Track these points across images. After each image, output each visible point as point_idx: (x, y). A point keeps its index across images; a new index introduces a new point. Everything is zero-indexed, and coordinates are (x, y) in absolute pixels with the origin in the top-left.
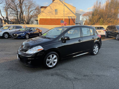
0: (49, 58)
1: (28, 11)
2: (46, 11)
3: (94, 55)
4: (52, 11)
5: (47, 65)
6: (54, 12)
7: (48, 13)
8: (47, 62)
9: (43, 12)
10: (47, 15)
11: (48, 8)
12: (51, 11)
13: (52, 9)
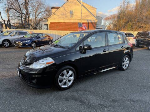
0: (63, 75)
1: (36, 13)
2: (58, 12)
3: (123, 70)
4: (66, 12)
5: (60, 84)
6: (69, 15)
7: (62, 15)
8: (60, 80)
9: (54, 14)
10: (60, 18)
11: (61, 9)
12: (64, 12)
13: (65, 10)
